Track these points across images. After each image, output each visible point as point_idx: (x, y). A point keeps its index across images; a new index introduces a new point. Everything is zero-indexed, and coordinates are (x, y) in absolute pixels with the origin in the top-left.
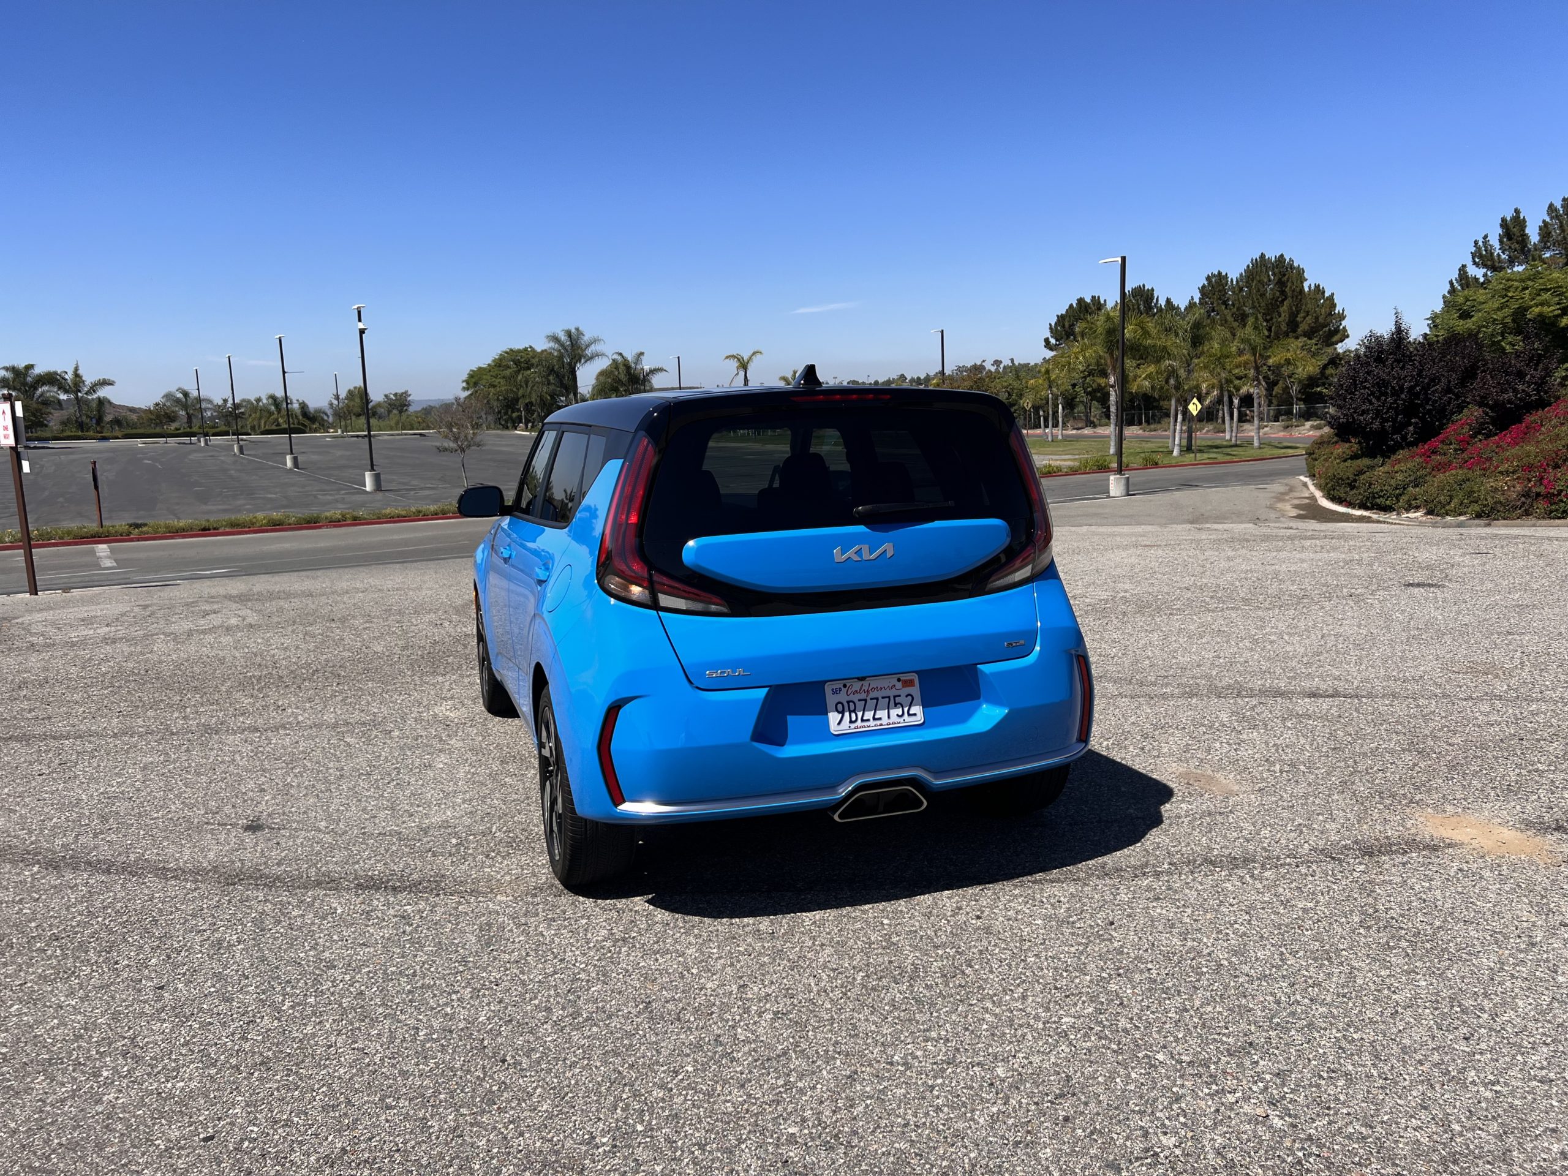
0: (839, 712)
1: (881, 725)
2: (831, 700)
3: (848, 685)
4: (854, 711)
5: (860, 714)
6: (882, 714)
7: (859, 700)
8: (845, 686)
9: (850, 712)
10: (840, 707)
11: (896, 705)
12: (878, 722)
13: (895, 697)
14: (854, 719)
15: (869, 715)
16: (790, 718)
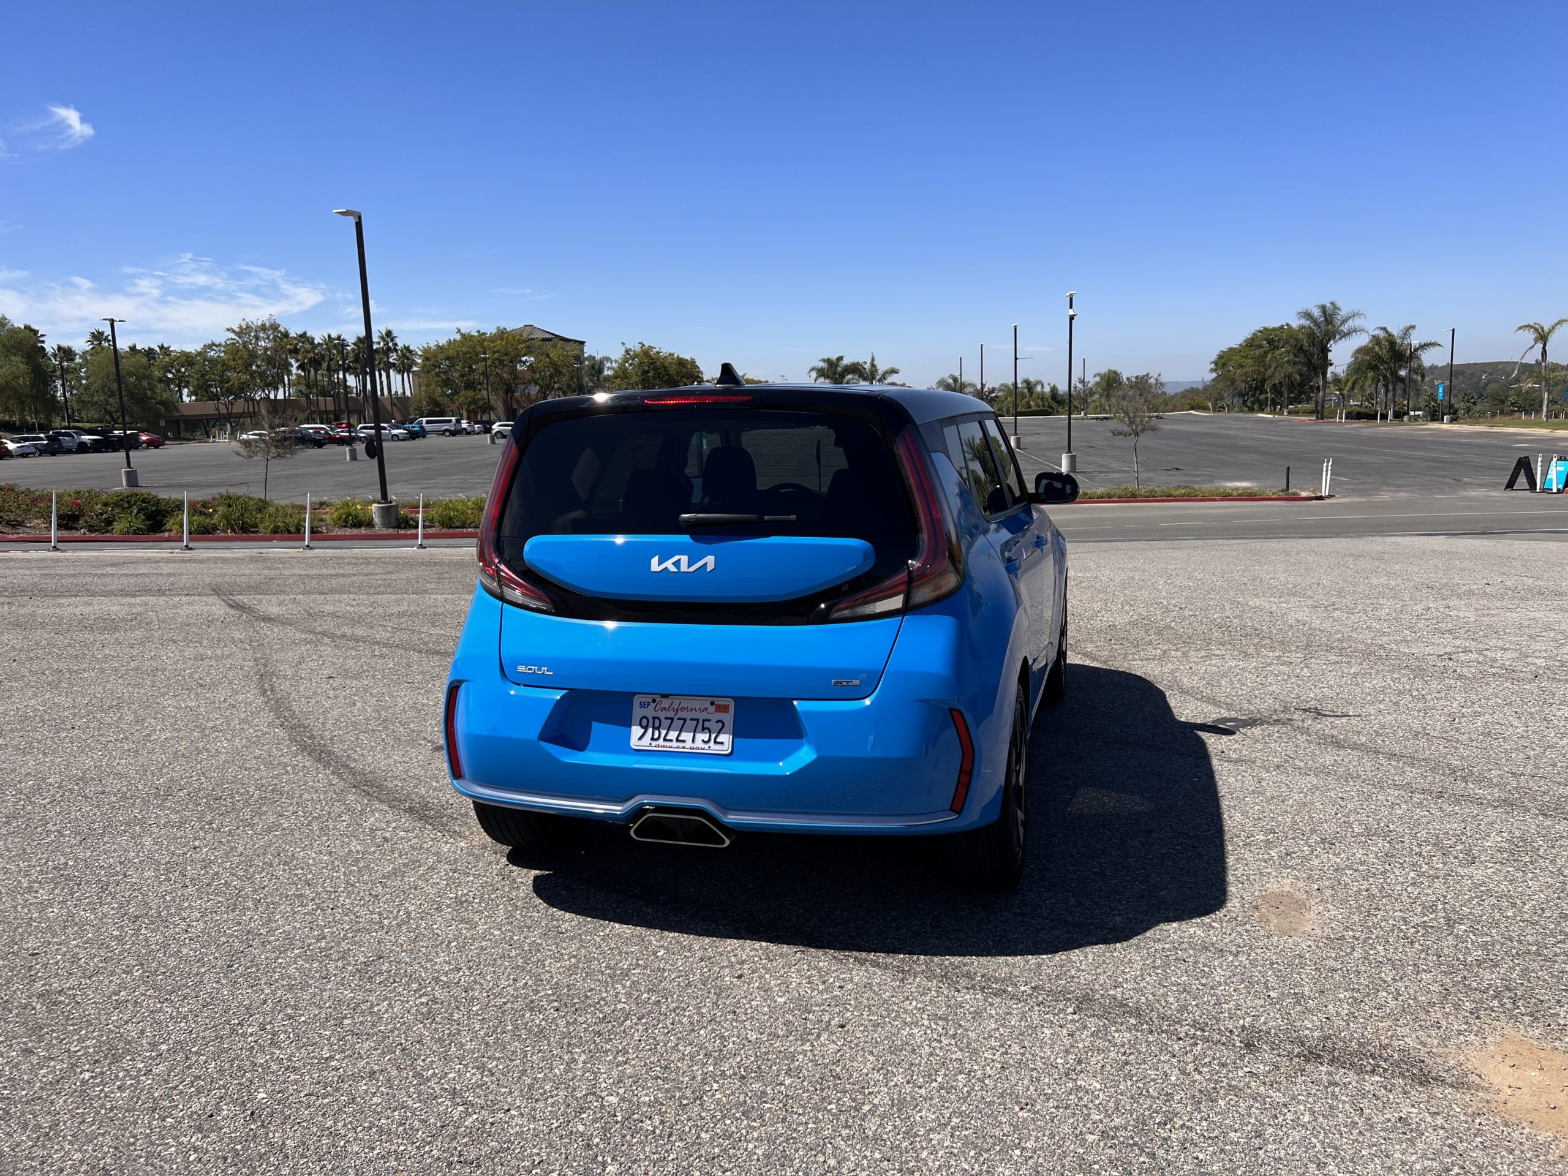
0: (642, 727)
1: (684, 748)
2: (637, 712)
3: (658, 700)
4: (658, 729)
5: (663, 732)
6: (687, 736)
7: (666, 718)
8: (654, 701)
9: (654, 728)
10: (644, 722)
11: (703, 729)
12: (681, 745)
13: (704, 721)
14: (656, 736)
15: (673, 735)
16: (596, 726)
